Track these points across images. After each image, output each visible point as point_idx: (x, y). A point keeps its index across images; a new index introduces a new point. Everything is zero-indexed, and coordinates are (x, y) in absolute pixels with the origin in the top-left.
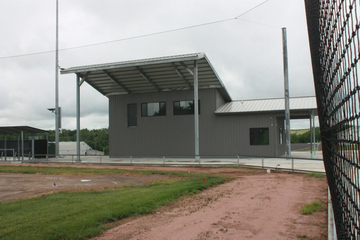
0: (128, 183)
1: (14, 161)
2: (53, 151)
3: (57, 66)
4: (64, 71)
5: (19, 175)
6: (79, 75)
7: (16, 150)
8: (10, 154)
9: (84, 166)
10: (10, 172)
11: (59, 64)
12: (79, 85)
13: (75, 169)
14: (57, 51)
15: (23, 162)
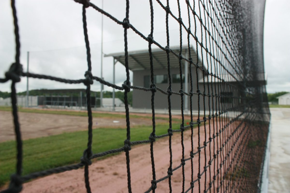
0: (141, 124)
1: (77, 109)
2: (99, 104)
3: (102, 53)
4: (106, 56)
5: (78, 117)
6: (115, 58)
7: (78, 103)
8: (74, 105)
9: (117, 113)
10: (73, 115)
11: (103, 51)
12: (115, 63)
13: (111, 114)
14: (102, 43)
15: (82, 109)
